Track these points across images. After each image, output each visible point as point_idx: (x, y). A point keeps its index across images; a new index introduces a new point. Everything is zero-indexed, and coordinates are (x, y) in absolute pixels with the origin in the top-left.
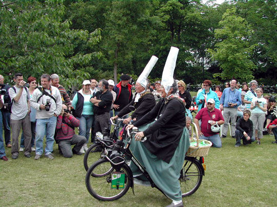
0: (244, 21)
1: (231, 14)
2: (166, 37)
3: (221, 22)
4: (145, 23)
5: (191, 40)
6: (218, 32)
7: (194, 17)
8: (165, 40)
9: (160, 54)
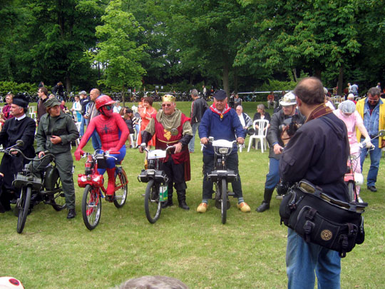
0: (131, 16)
1: (116, 8)
2: (53, 31)
3: (103, 18)
4: (8, 16)
5: (86, 36)
6: (99, 29)
7: (88, 6)
8: (51, 36)
9: (46, 54)
